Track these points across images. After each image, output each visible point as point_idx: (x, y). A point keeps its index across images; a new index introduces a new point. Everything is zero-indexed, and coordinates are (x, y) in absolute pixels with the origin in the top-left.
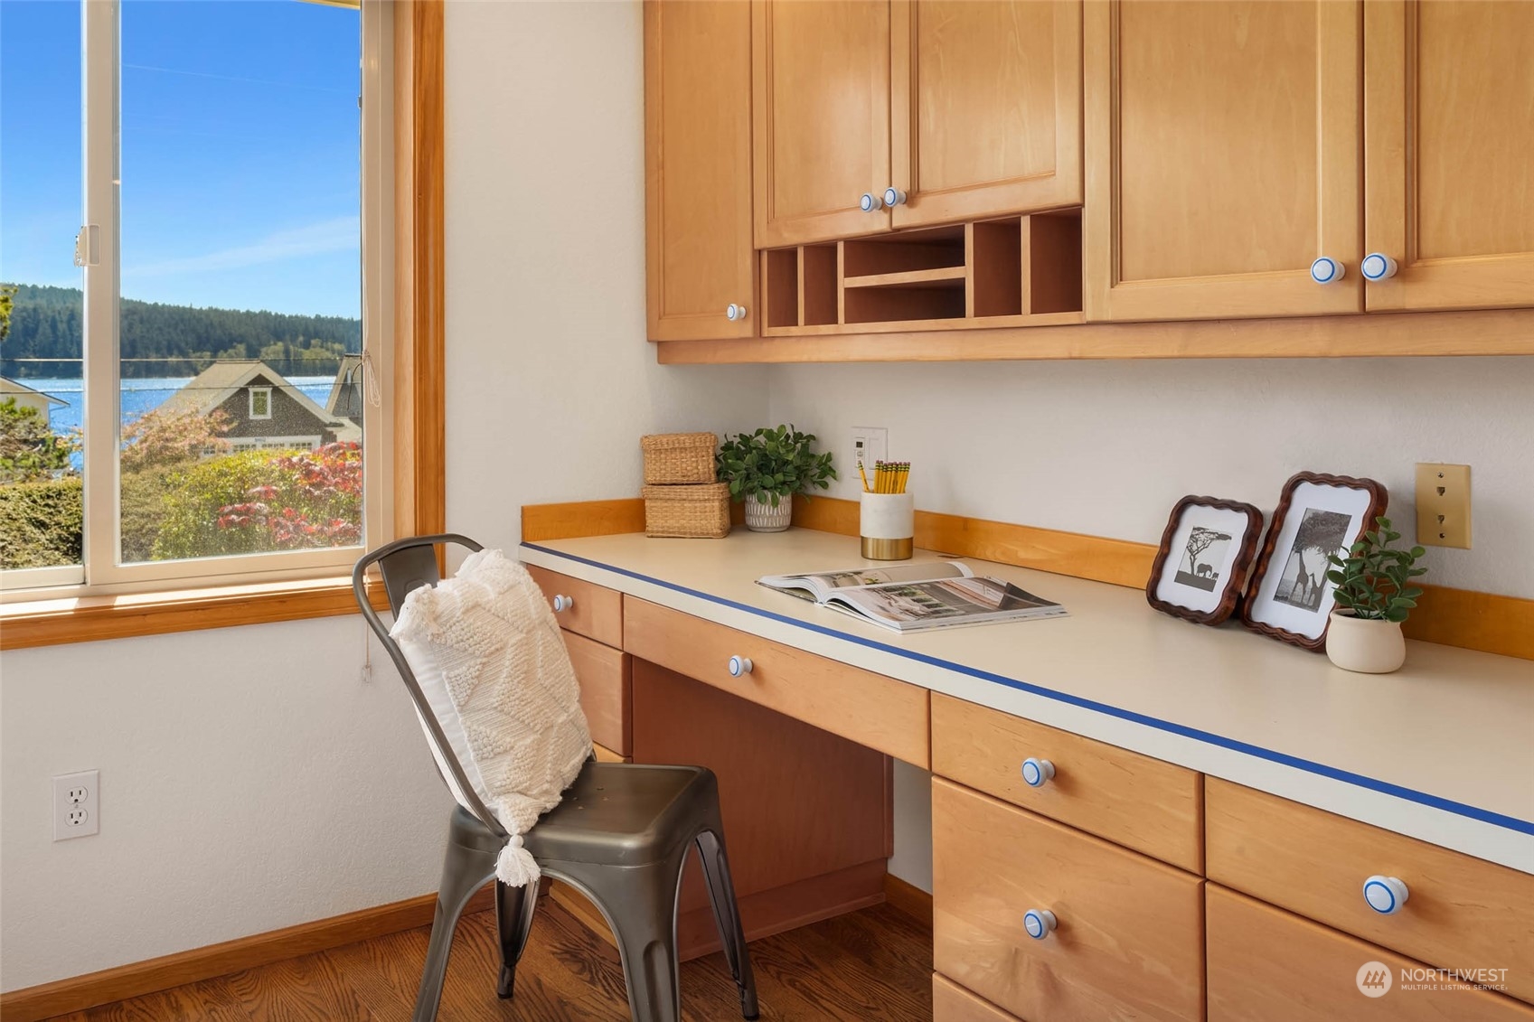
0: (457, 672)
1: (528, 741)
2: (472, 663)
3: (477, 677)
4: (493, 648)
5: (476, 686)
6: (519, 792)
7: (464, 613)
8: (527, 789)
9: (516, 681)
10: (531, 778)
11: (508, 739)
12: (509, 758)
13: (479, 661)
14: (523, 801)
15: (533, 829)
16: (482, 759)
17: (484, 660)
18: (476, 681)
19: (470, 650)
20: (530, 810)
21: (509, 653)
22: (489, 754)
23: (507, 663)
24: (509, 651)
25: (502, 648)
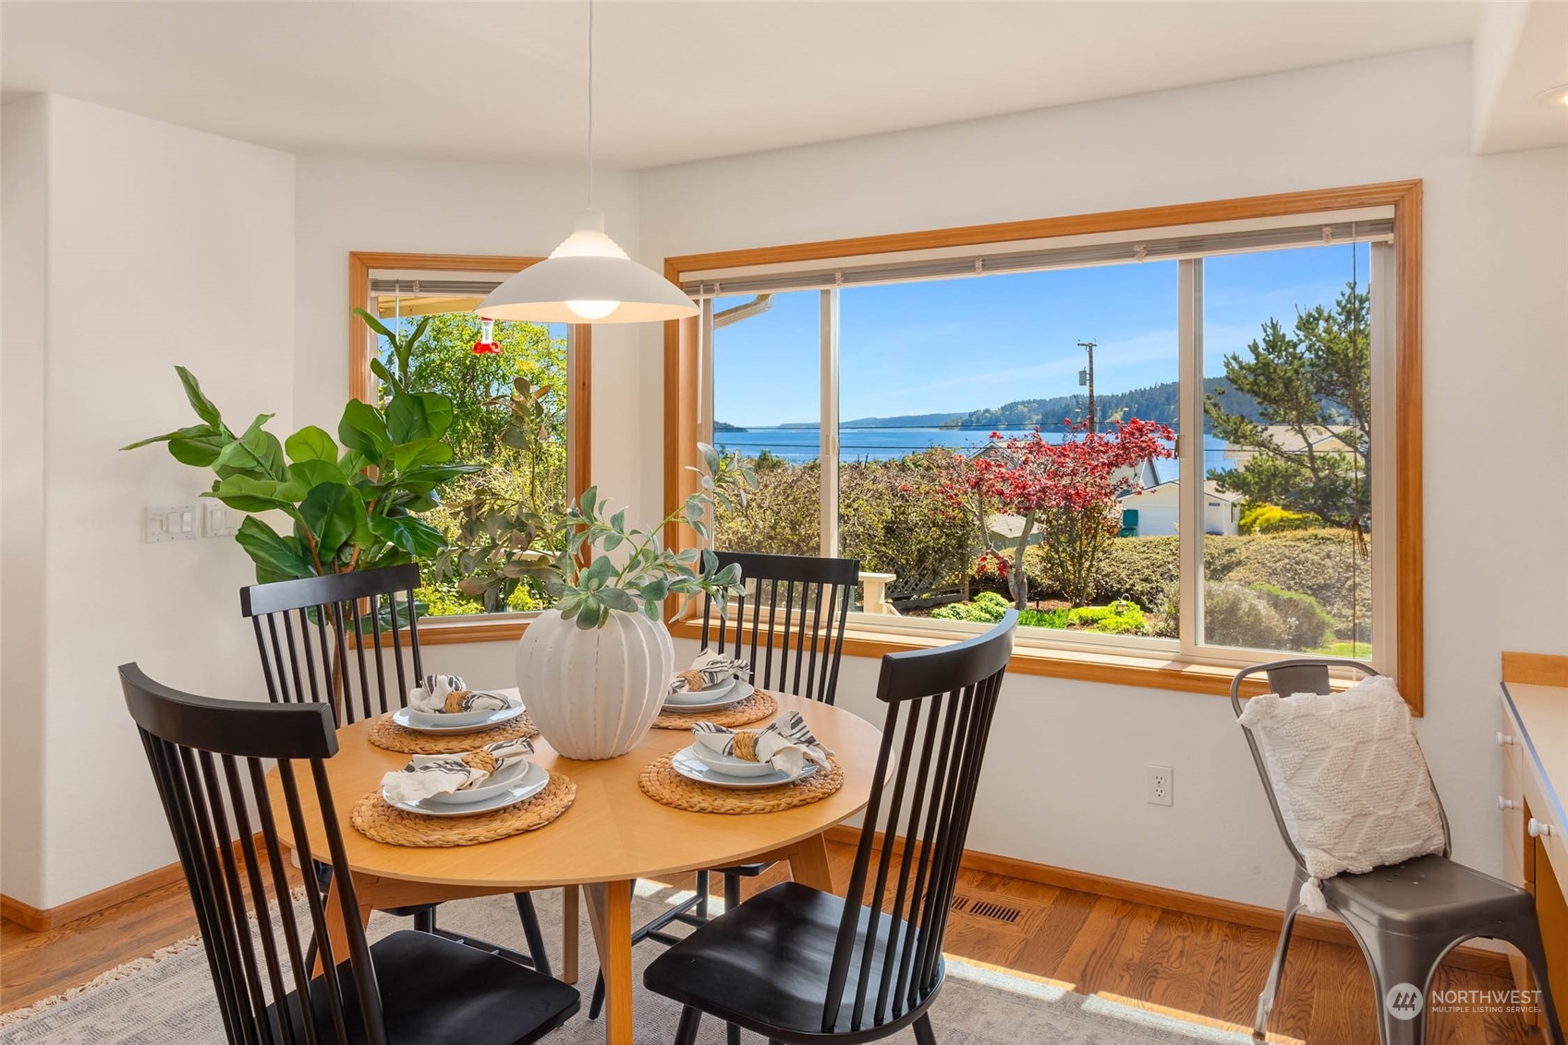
0: (1285, 756)
1: (1337, 818)
2: (1296, 753)
3: (1300, 763)
4: (1315, 747)
5: (1298, 769)
6: (1324, 850)
7: (1294, 718)
8: (1332, 850)
9: (1332, 774)
10: (1335, 844)
11: (1319, 811)
12: (1318, 824)
13: (1303, 753)
14: (1325, 857)
15: (1330, 879)
16: (1299, 819)
17: (1307, 753)
18: (1298, 766)
19: (1296, 744)
20: (1328, 865)
21: (1331, 753)
22: (1305, 817)
23: (1327, 760)
24: (1331, 752)
25: (1324, 749)
